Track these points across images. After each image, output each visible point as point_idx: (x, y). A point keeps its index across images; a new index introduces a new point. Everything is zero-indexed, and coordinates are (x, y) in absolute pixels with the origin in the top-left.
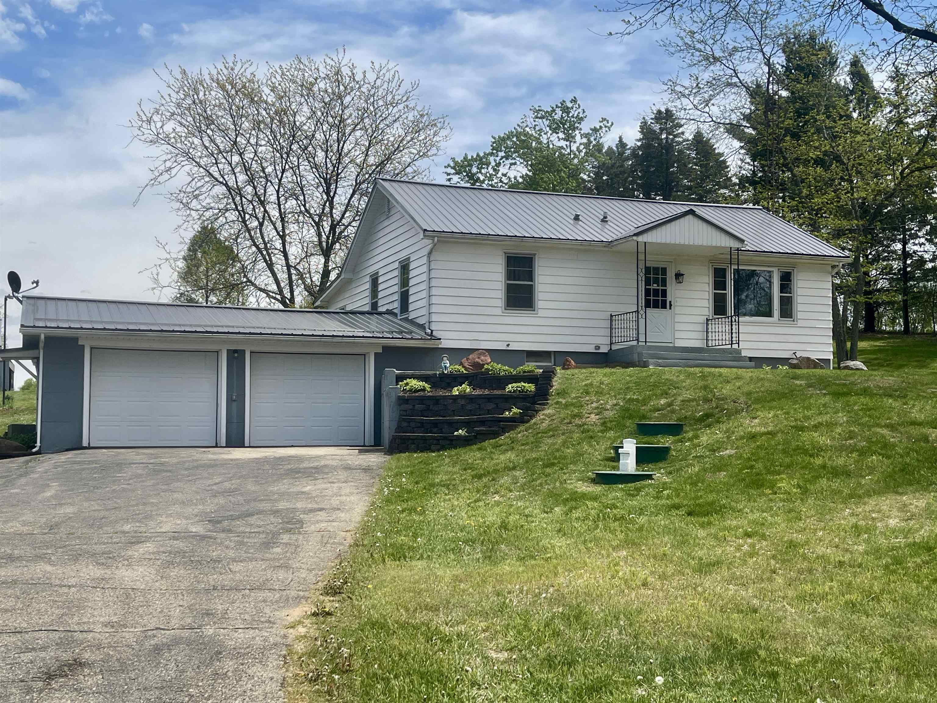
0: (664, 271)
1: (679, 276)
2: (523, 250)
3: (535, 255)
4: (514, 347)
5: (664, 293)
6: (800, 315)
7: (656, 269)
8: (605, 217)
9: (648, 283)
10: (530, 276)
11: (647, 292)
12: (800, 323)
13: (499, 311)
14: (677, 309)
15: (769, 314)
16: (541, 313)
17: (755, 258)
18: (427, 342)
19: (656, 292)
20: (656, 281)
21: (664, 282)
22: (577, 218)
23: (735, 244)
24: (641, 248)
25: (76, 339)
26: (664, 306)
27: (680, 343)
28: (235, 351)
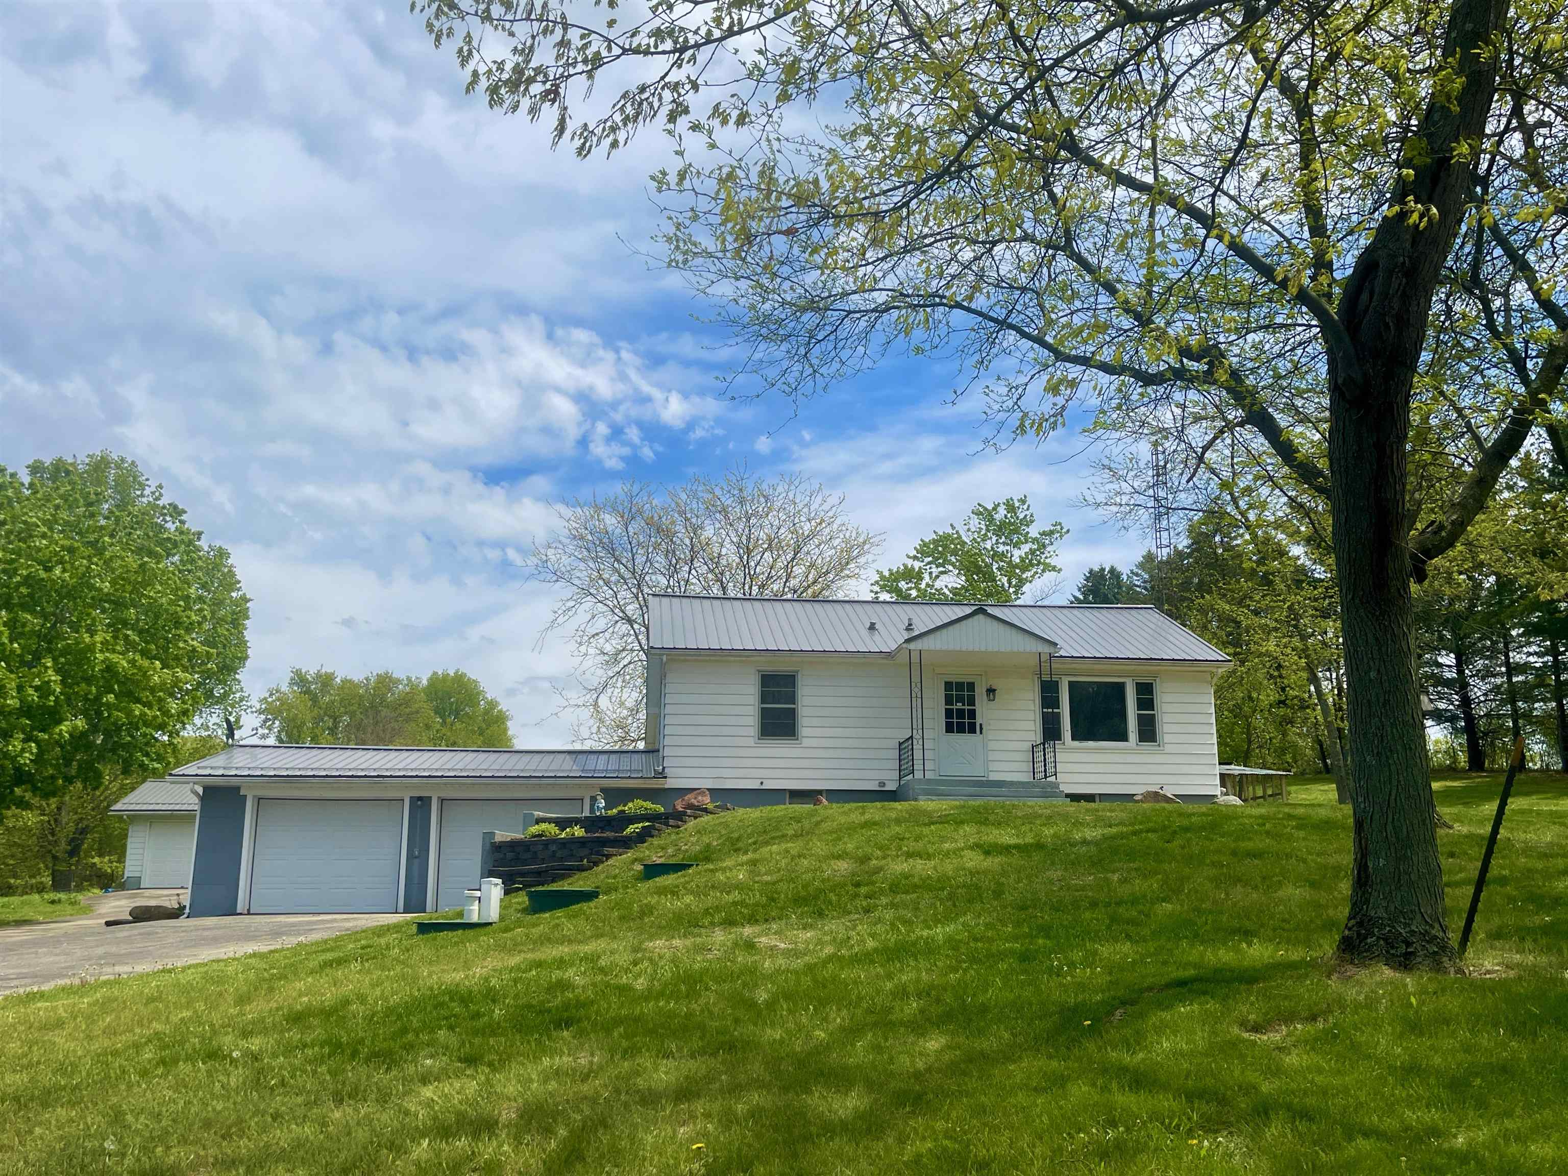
0: (971, 686)
1: (991, 691)
2: (782, 667)
3: (797, 672)
4: (768, 785)
5: (972, 714)
6: (1167, 738)
7: (960, 686)
8: (910, 625)
9: (948, 700)
10: (792, 699)
11: (949, 713)
12: (1168, 748)
13: (751, 742)
14: (989, 734)
15: (1124, 737)
16: (806, 742)
17: (1096, 667)
18: (648, 781)
19: (960, 713)
20: (960, 699)
21: (972, 702)
22: (872, 627)
23: (1046, 649)
24: (915, 658)
25: (238, 789)
26: (972, 730)
27: (994, 777)
28: (420, 798)
